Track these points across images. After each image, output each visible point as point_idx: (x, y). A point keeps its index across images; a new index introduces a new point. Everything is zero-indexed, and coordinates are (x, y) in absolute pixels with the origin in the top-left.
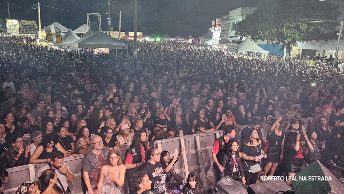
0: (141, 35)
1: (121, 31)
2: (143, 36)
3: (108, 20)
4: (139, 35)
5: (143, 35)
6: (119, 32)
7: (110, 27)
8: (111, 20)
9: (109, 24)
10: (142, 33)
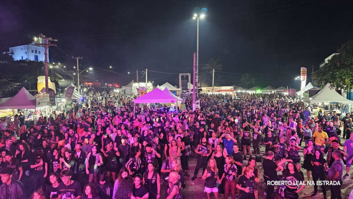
0: (232, 89)
1: (214, 86)
5: (235, 89)
6: (212, 87)
7: (198, 84)
9: (196, 81)
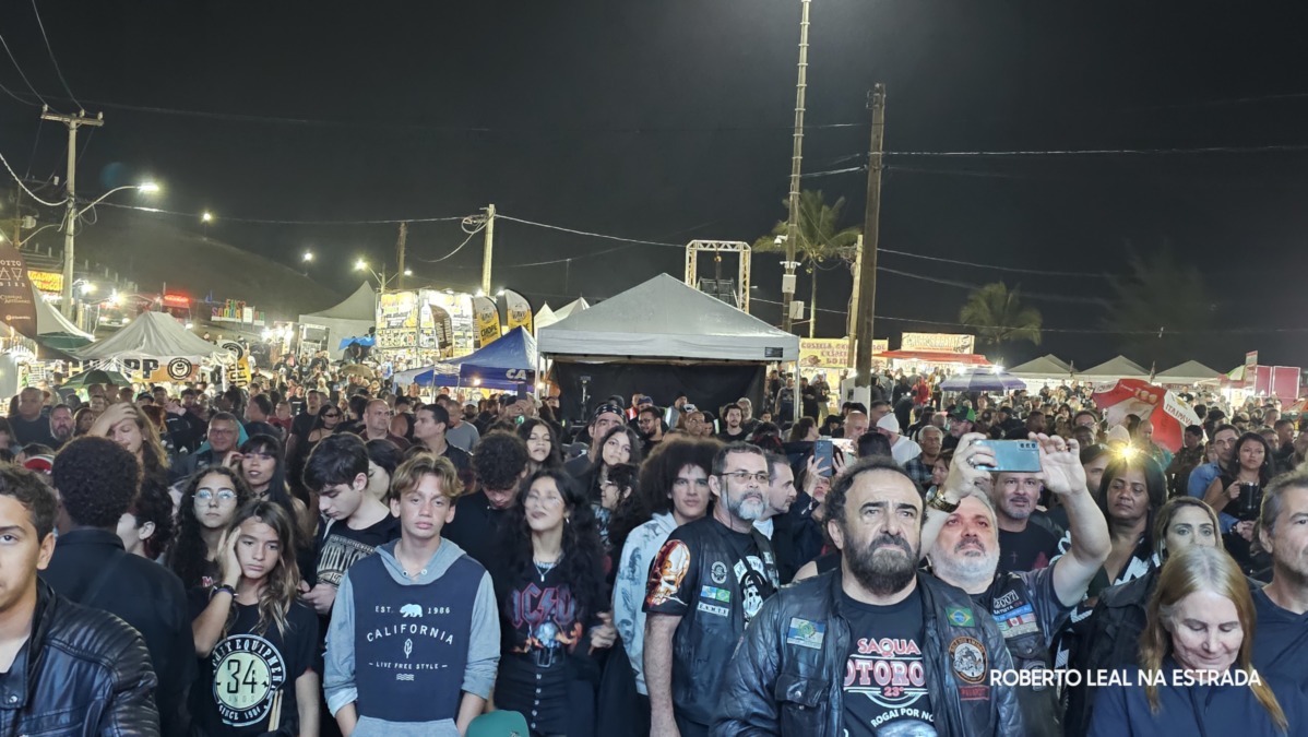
0: (964, 347)
2: (976, 352)
3: (783, 270)
4: (955, 349)
5: (979, 349)
7: (793, 304)
8: (798, 271)
9: (784, 290)
10: (971, 340)
